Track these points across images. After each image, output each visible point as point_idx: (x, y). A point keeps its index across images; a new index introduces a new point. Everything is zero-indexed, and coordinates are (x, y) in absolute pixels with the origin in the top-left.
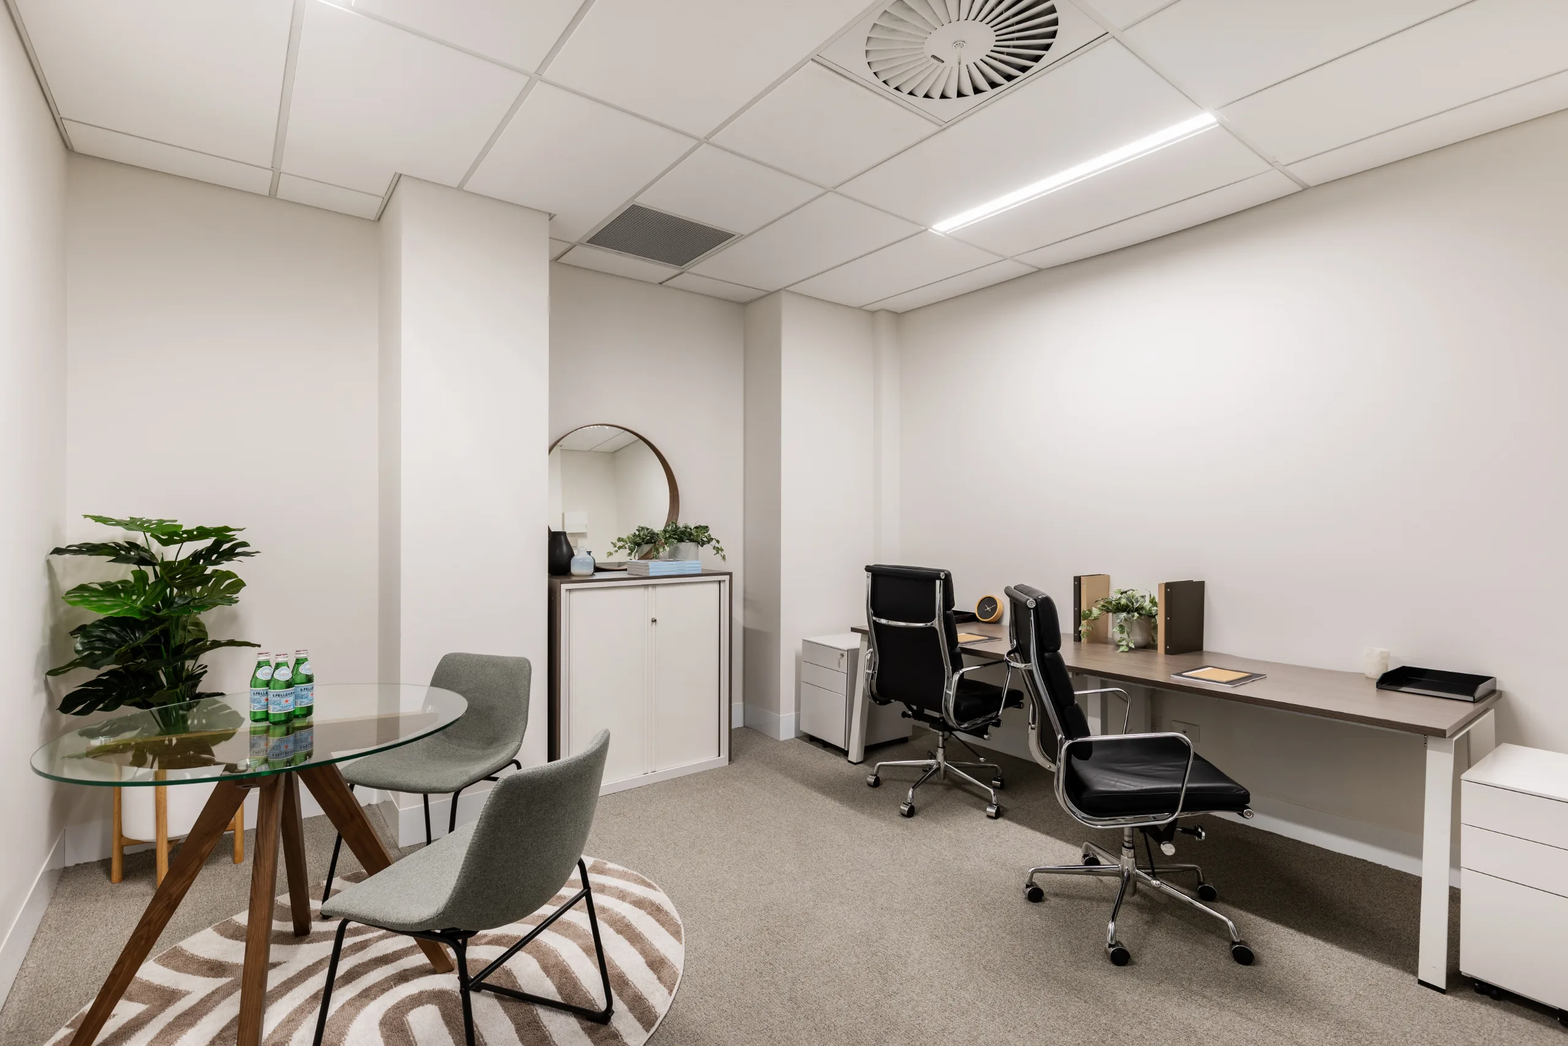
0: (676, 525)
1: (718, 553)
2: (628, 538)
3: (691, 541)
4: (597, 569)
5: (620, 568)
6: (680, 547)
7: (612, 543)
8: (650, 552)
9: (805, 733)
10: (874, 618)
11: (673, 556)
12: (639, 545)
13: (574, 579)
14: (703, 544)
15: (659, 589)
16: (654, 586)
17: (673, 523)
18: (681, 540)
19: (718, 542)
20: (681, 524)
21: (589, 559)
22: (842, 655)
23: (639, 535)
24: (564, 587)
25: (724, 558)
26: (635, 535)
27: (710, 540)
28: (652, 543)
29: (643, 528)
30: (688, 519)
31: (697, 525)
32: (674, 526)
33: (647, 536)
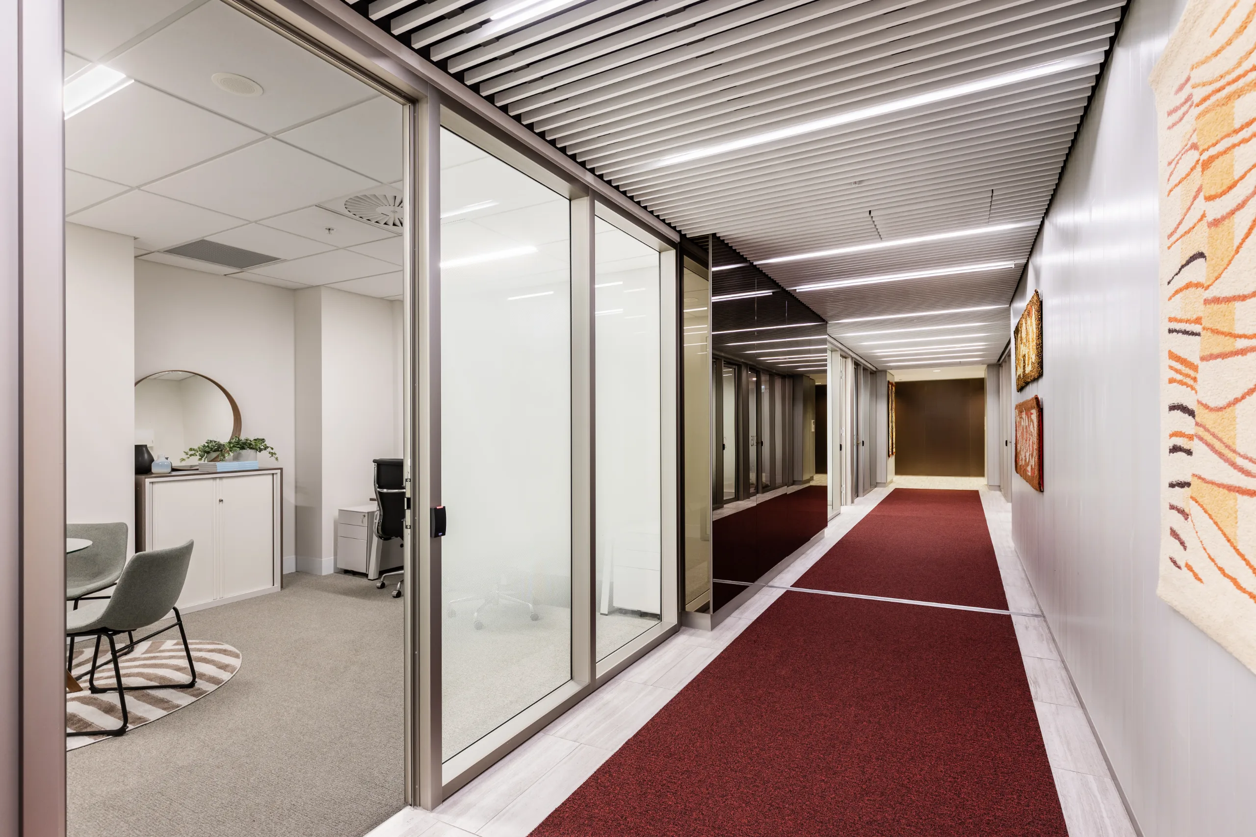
0: (239, 439)
1: (272, 456)
2: (199, 448)
3: (251, 448)
4: (174, 470)
5: (191, 468)
6: (242, 453)
7: (185, 452)
8: (217, 457)
9: (341, 569)
10: (378, 489)
11: (236, 458)
12: (208, 453)
13: (153, 475)
14: (261, 450)
15: (225, 480)
16: (220, 478)
17: (236, 437)
18: (242, 448)
19: (272, 449)
20: (243, 437)
21: (166, 462)
22: (364, 516)
23: (208, 446)
24: (148, 481)
25: (277, 459)
26: (204, 446)
27: (266, 448)
28: (218, 451)
29: (211, 441)
30: (248, 433)
31: (256, 438)
32: (237, 439)
33: (214, 447)
